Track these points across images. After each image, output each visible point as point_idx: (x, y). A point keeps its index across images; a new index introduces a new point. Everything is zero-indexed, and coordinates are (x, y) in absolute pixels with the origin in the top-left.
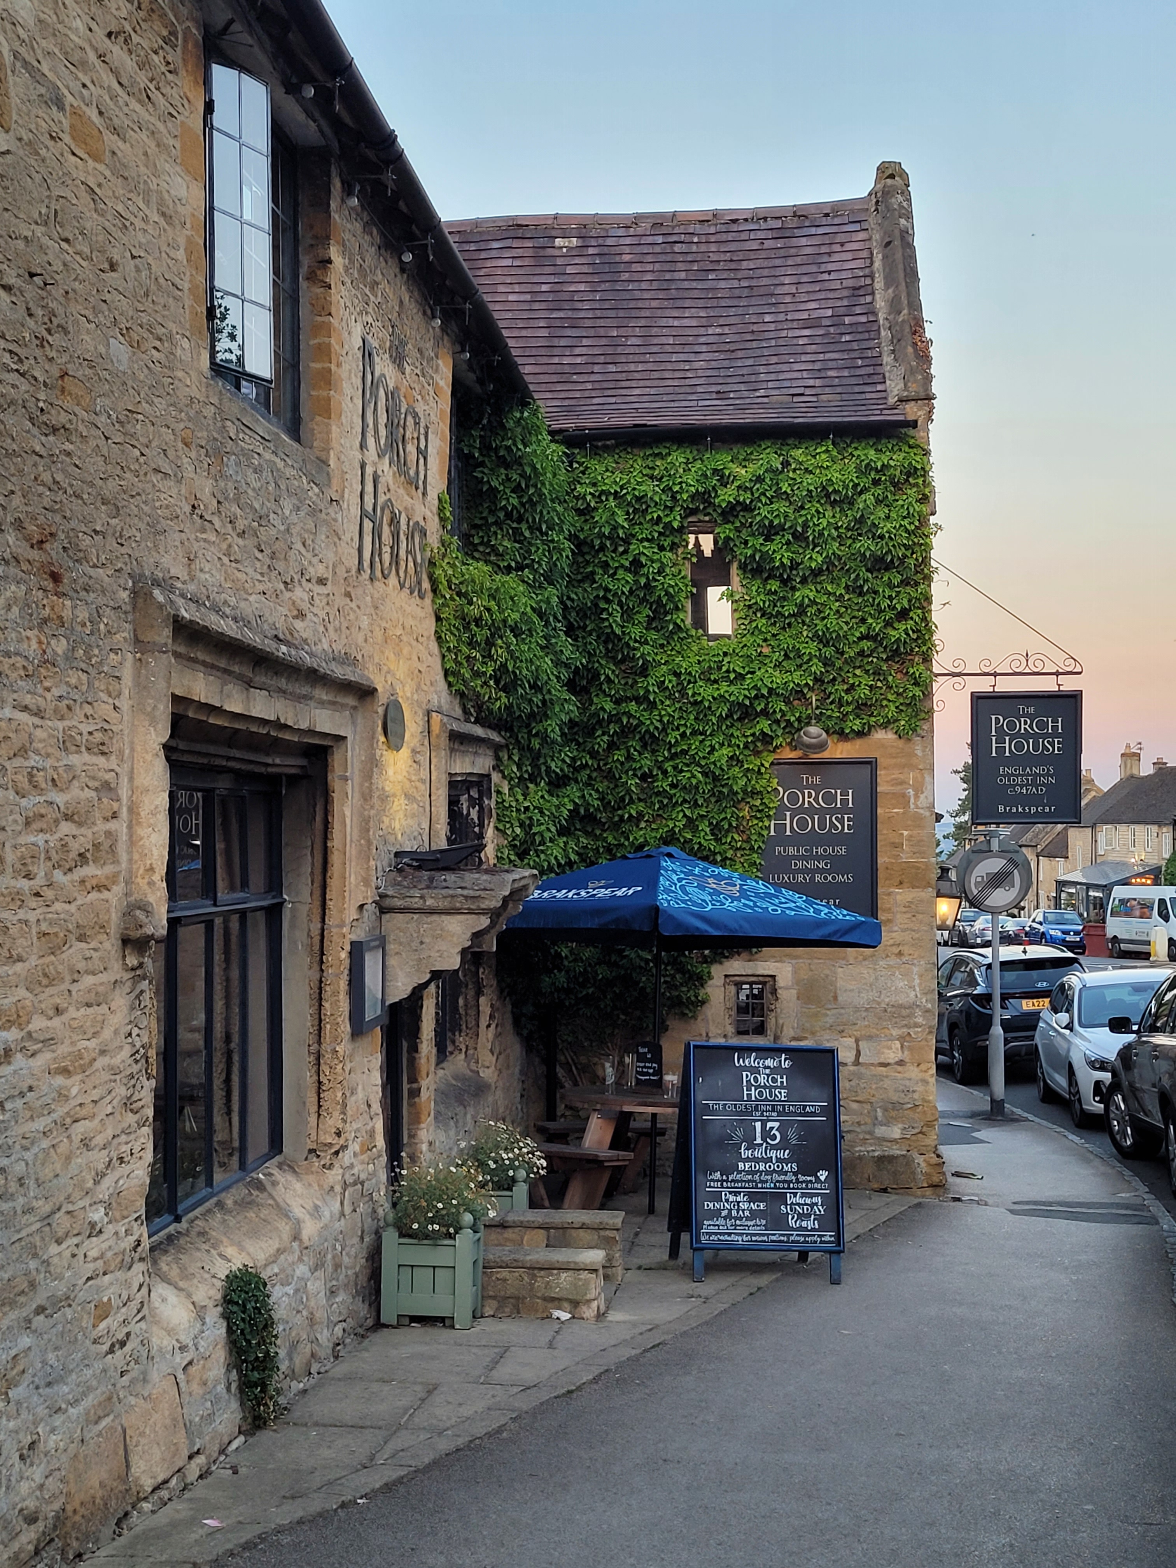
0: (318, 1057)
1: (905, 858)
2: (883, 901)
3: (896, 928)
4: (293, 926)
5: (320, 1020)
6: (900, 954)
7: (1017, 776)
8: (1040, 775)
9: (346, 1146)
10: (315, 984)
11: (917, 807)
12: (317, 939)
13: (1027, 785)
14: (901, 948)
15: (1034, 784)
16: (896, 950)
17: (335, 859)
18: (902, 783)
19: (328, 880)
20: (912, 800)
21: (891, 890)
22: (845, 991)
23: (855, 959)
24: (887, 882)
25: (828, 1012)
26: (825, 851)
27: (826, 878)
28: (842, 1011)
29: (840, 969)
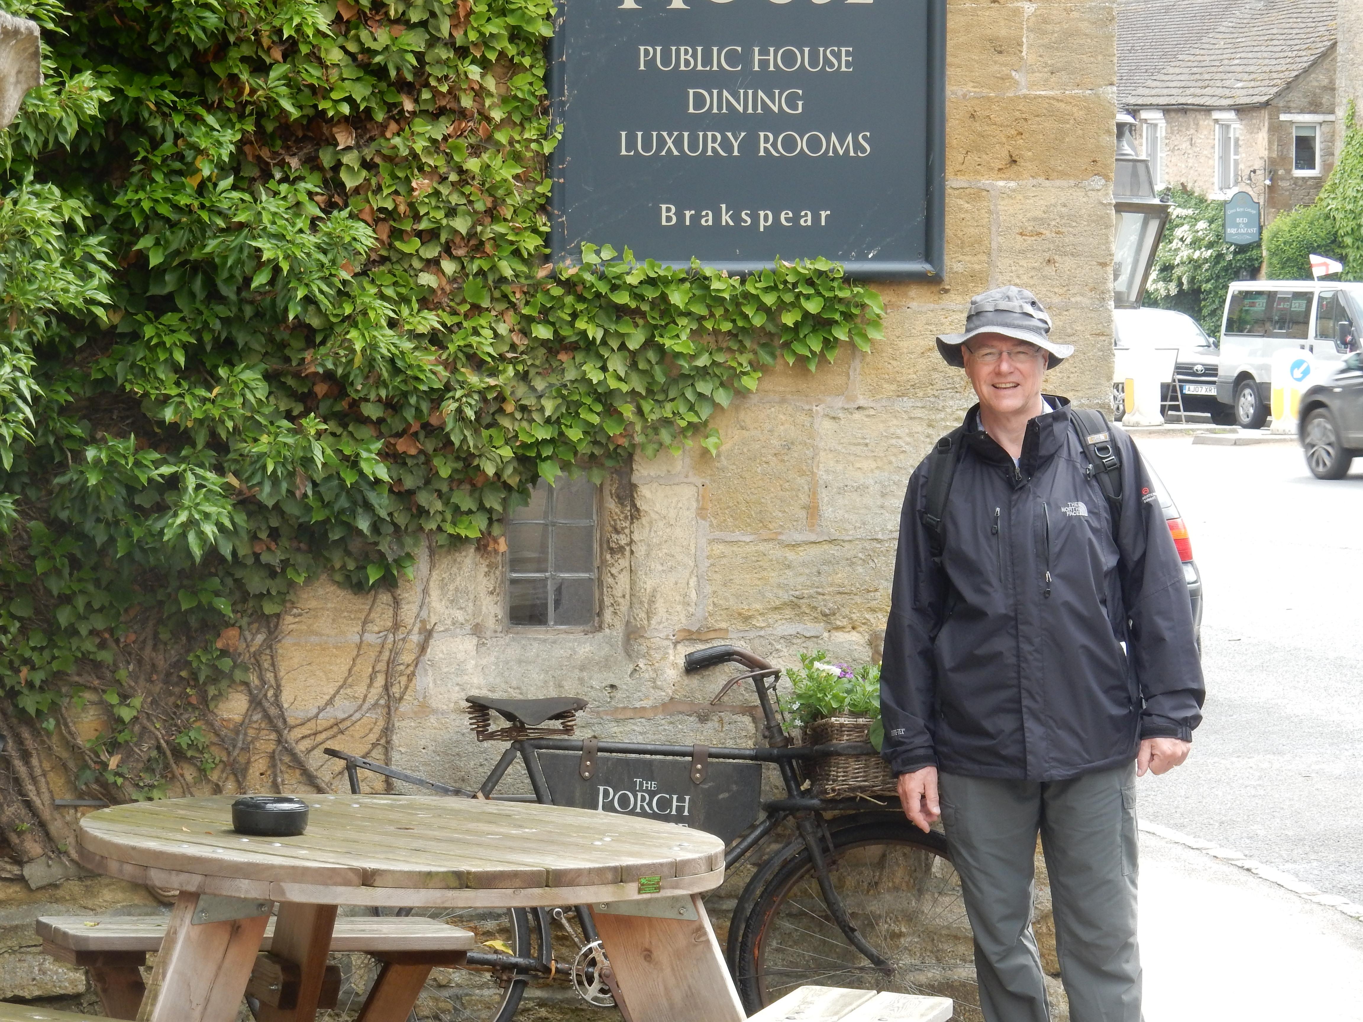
1: (1026, 84)
2: (959, 214)
21: (985, 182)
22: (842, 490)
23: (874, 392)
24: (973, 158)
25: (790, 555)
26: (789, 59)
27: (790, 144)
28: (833, 550)
29: (828, 425)
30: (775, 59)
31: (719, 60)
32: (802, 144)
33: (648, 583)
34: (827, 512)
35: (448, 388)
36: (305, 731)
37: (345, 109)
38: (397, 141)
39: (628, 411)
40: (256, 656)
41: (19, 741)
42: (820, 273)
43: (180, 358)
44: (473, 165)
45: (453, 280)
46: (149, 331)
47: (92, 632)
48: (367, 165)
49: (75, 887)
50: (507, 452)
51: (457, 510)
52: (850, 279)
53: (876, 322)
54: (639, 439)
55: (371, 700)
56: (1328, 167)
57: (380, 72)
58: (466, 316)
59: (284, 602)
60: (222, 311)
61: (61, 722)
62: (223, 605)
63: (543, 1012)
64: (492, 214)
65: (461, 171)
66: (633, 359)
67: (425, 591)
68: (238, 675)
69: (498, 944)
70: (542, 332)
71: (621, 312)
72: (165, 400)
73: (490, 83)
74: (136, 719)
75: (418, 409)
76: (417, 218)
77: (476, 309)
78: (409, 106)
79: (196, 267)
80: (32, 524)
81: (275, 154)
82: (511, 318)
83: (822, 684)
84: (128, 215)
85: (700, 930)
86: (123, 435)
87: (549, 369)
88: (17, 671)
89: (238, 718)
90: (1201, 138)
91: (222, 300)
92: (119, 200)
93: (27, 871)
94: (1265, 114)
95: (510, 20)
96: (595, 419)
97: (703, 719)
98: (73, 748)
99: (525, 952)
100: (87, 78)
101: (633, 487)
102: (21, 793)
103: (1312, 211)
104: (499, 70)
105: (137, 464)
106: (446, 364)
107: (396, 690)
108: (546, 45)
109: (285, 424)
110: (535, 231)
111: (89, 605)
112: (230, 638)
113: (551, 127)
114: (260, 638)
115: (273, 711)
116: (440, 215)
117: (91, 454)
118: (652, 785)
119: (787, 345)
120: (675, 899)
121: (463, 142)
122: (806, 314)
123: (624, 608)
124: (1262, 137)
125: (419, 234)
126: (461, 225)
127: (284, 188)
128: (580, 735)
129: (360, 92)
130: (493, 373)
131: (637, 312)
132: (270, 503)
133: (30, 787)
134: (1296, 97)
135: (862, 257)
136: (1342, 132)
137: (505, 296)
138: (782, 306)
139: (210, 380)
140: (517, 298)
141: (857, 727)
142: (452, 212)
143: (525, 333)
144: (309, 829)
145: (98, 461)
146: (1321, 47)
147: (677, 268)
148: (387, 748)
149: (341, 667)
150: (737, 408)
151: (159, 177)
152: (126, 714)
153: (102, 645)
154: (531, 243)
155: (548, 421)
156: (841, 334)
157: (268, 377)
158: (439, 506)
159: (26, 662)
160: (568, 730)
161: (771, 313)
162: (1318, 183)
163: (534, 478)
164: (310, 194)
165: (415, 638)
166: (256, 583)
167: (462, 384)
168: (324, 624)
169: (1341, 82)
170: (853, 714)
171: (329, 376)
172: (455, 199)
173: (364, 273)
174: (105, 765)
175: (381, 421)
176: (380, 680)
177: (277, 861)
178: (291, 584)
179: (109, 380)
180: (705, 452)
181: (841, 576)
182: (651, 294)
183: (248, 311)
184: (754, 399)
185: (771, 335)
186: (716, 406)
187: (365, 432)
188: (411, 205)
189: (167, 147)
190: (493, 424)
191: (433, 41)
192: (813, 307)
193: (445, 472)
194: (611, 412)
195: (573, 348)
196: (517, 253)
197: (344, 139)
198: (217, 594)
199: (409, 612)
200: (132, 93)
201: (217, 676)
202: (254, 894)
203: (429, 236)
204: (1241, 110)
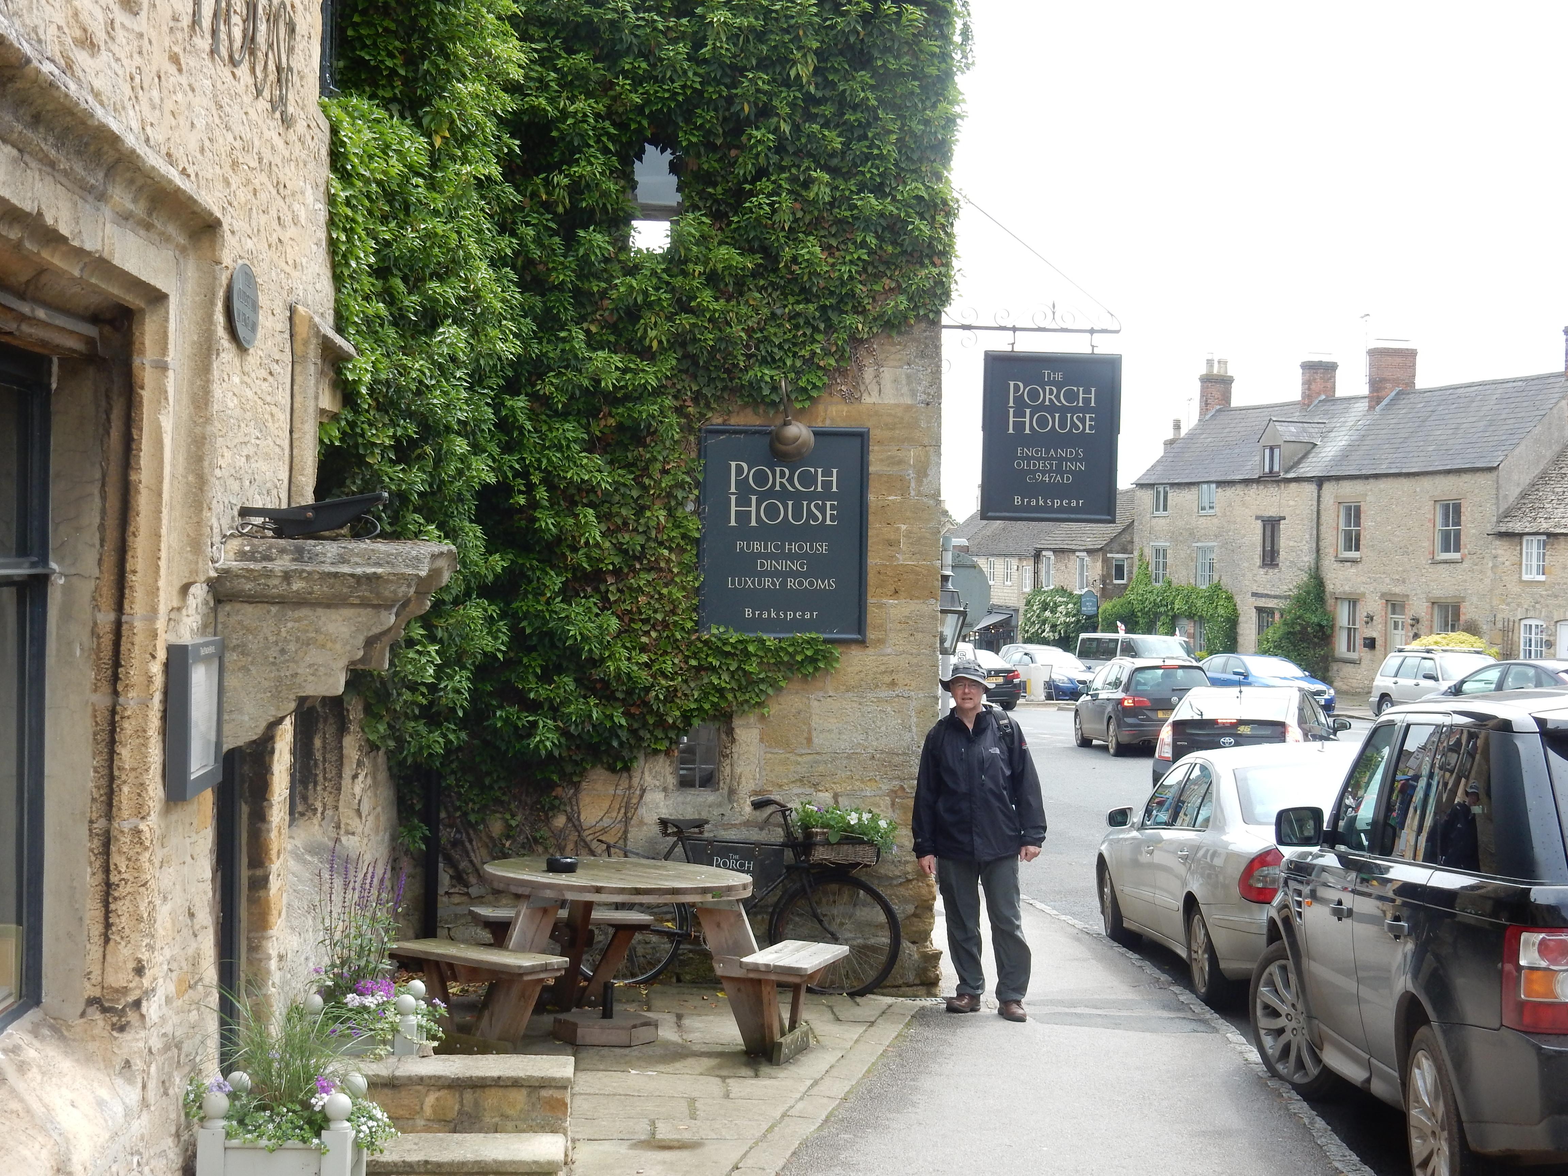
0: (107, 842)
1: (902, 559)
2: (873, 614)
3: (889, 651)
4: (66, 615)
5: (112, 778)
6: (893, 684)
7: (1038, 459)
8: (1067, 459)
9: (153, 990)
10: (103, 717)
11: (919, 494)
12: (107, 641)
13: (1051, 471)
14: (895, 676)
15: (1059, 471)
16: (887, 679)
17: (143, 502)
18: (900, 462)
19: (130, 539)
20: (913, 485)
21: (884, 600)
22: (822, 731)
23: (836, 689)
24: (879, 590)
25: (799, 759)
26: (801, 548)
27: (801, 584)
28: (818, 757)
29: (816, 703)
30: (795, 547)
31: (771, 548)
32: (806, 584)
33: (738, 770)
34: (816, 740)
35: (653, 685)
36: (590, 832)
37: (611, 567)
38: (632, 581)
39: (730, 697)
40: (570, 799)
41: (468, 834)
42: (812, 639)
43: (539, 671)
44: (665, 591)
45: (655, 640)
46: (525, 660)
47: (500, 788)
48: (620, 591)
49: (491, 898)
50: (678, 713)
51: (656, 739)
52: (826, 641)
53: (837, 660)
54: (734, 708)
55: (619, 819)
56: (1130, 579)
57: (626, 552)
58: (661, 655)
59: (582, 776)
60: (557, 652)
61: (486, 826)
62: (555, 778)
63: (691, 955)
64: (673, 612)
65: (660, 594)
66: (732, 674)
67: (643, 773)
68: (562, 807)
69: (669, 924)
70: (694, 662)
71: (728, 654)
72: (531, 690)
73: (673, 557)
74: (517, 826)
75: (639, 695)
76: (641, 613)
77: (665, 653)
78: (638, 566)
79: (546, 633)
80: (475, 742)
81: (581, 586)
82: (680, 656)
83: (808, 815)
84: (517, 612)
85: (741, 914)
86: (512, 705)
87: (696, 678)
88: (467, 804)
89: (561, 826)
90: (1070, 565)
91: (557, 648)
92: (514, 605)
93: (470, 890)
94: (1101, 553)
95: (682, 530)
96: (716, 700)
97: (761, 829)
98: (491, 838)
99: (681, 928)
100: (497, 556)
101: (733, 729)
102: (468, 856)
103: (1122, 600)
104: (677, 551)
105: (518, 718)
106: (652, 676)
107: (629, 815)
108: (697, 541)
109: (582, 700)
110: (691, 619)
111: (498, 777)
112: (559, 791)
113: (699, 576)
114: (572, 791)
115: (577, 823)
116: (650, 612)
117: (498, 714)
118: (737, 857)
119: (798, 669)
120: (730, 901)
121: (661, 582)
122: (807, 656)
123: (728, 781)
124: (1099, 564)
125: (642, 620)
126: (659, 617)
127: (583, 601)
128: (706, 835)
129: (617, 560)
130: (672, 680)
131: (735, 654)
132: (576, 734)
133: (472, 854)
134: (1115, 546)
135: (832, 632)
136: (1137, 563)
137: (678, 647)
138: (796, 652)
139: (551, 682)
140: (683, 648)
141: (824, 833)
142: (655, 611)
143: (687, 663)
144: (579, 871)
145: (501, 716)
146: (1127, 522)
147: (752, 635)
148: (626, 839)
149: (606, 805)
150: (777, 696)
151: (530, 597)
152: (514, 823)
153: (504, 794)
154: (689, 625)
155: (696, 700)
156: (821, 665)
157: (576, 680)
158: (649, 736)
159: (472, 800)
160: (701, 833)
161: (792, 656)
162: (1125, 586)
163: (690, 725)
164: (595, 604)
165: (638, 792)
166: (569, 769)
167: (659, 684)
168: (599, 786)
169: (1136, 539)
170: (822, 827)
171: (602, 680)
172: (657, 606)
173: (617, 637)
174: (504, 845)
175: (624, 700)
176: (623, 810)
177: (562, 882)
178: (585, 769)
179: (509, 681)
180: (763, 715)
181: (821, 768)
182: (740, 647)
183: (568, 652)
184: (785, 691)
185: (792, 665)
186: (768, 695)
187: (617, 704)
188: (638, 608)
189: (535, 584)
190: (673, 701)
191: (649, 539)
192: (809, 653)
193: (651, 721)
194: (722, 696)
195: (706, 669)
196: (683, 629)
197: (610, 580)
198: (553, 772)
199: (636, 781)
200: (520, 561)
201: (553, 808)
202: (552, 896)
203: (645, 621)
204: (1089, 552)
